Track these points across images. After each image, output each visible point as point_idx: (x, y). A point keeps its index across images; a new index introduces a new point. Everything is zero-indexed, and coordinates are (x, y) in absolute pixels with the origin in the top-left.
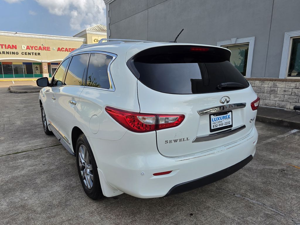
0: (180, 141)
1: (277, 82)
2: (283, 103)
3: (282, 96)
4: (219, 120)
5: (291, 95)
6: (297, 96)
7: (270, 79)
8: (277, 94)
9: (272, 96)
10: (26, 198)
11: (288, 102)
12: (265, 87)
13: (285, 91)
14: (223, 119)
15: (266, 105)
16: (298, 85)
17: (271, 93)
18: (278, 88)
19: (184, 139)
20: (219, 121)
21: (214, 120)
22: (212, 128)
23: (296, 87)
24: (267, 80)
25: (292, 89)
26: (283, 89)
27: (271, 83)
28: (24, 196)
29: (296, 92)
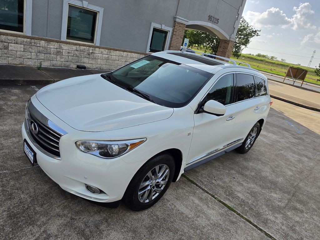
1: (61, 44)
2: (68, 64)
3: (67, 57)
5: (73, 56)
6: (78, 57)
7: (56, 40)
8: (62, 55)
9: (58, 57)
10: (269, 173)
11: (72, 62)
12: (51, 48)
13: (69, 53)
15: (53, 66)
16: (78, 48)
17: (57, 54)
18: (63, 50)
23: (76, 49)
24: (53, 41)
25: (74, 51)
26: (67, 51)
27: (56, 45)
28: (268, 174)
29: (77, 54)
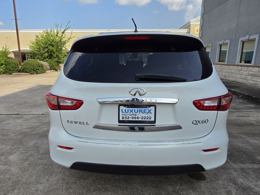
0: (80, 124)
4: (133, 112)
14: (140, 112)
19: (83, 123)
20: (131, 113)
21: (124, 111)
22: (121, 119)
